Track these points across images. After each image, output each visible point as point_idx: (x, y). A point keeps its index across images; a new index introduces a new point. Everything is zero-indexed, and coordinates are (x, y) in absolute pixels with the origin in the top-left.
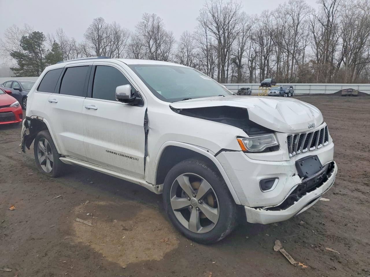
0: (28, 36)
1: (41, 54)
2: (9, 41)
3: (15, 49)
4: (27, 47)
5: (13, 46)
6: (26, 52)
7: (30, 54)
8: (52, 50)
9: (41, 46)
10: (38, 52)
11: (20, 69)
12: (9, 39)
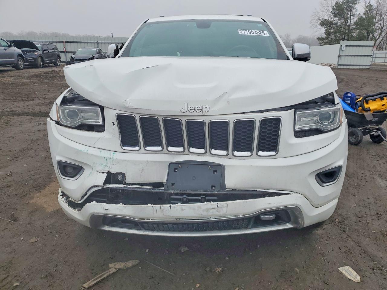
0: (341, 2)
1: (351, 19)
2: (323, 9)
3: (326, 17)
4: (338, 13)
5: (326, 14)
6: (337, 18)
7: (339, 21)
8: (364, 14)
9: (353, 10)
10: (348, 18)
11: (326, 38)
12: (323, 7)
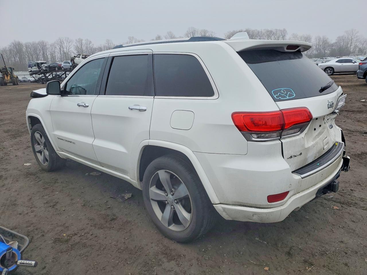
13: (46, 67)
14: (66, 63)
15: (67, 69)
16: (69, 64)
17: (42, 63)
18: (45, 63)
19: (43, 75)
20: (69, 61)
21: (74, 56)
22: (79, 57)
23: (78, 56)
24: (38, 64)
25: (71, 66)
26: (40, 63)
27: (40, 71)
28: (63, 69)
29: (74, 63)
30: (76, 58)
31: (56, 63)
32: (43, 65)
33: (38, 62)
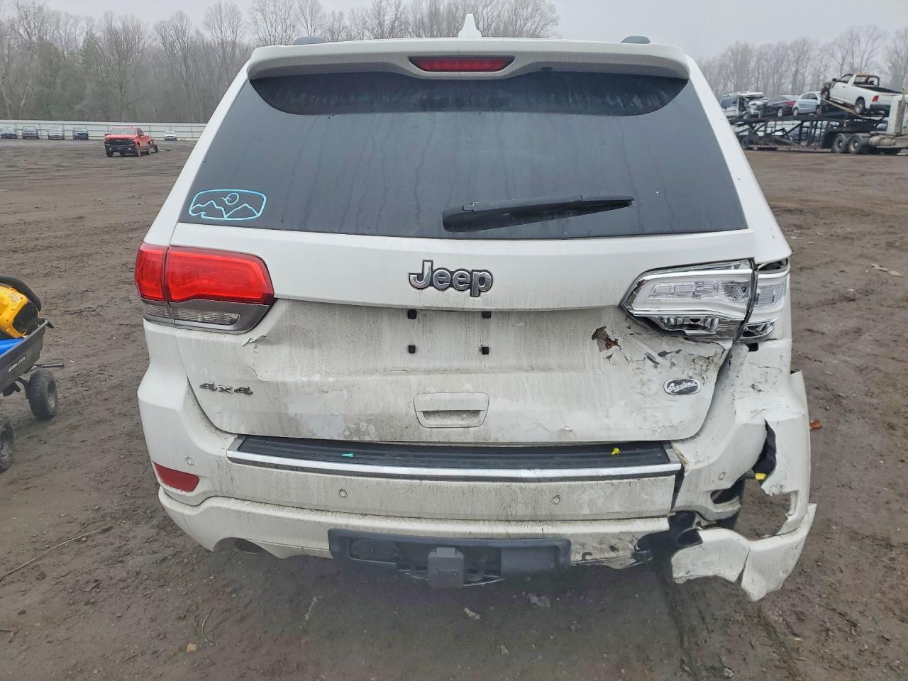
13: (758, 108)
14: (808, 97)
15: (807, 114)
16: (814, 100)
17: (752, 98)
18: (758, 98)
19: (746, 127)
20: (817, 93)
21: (834, 80)
22: (847, 82)
23: (843, 79)
24: (742, 99)
25: (818, 106)
26: (748, 98)
27: (741, 117)
28: (795, 113)
29: (828, 98)
30: (838, 84)
31: (784, 98)
32: (752, 102)
33: (743, 94)
